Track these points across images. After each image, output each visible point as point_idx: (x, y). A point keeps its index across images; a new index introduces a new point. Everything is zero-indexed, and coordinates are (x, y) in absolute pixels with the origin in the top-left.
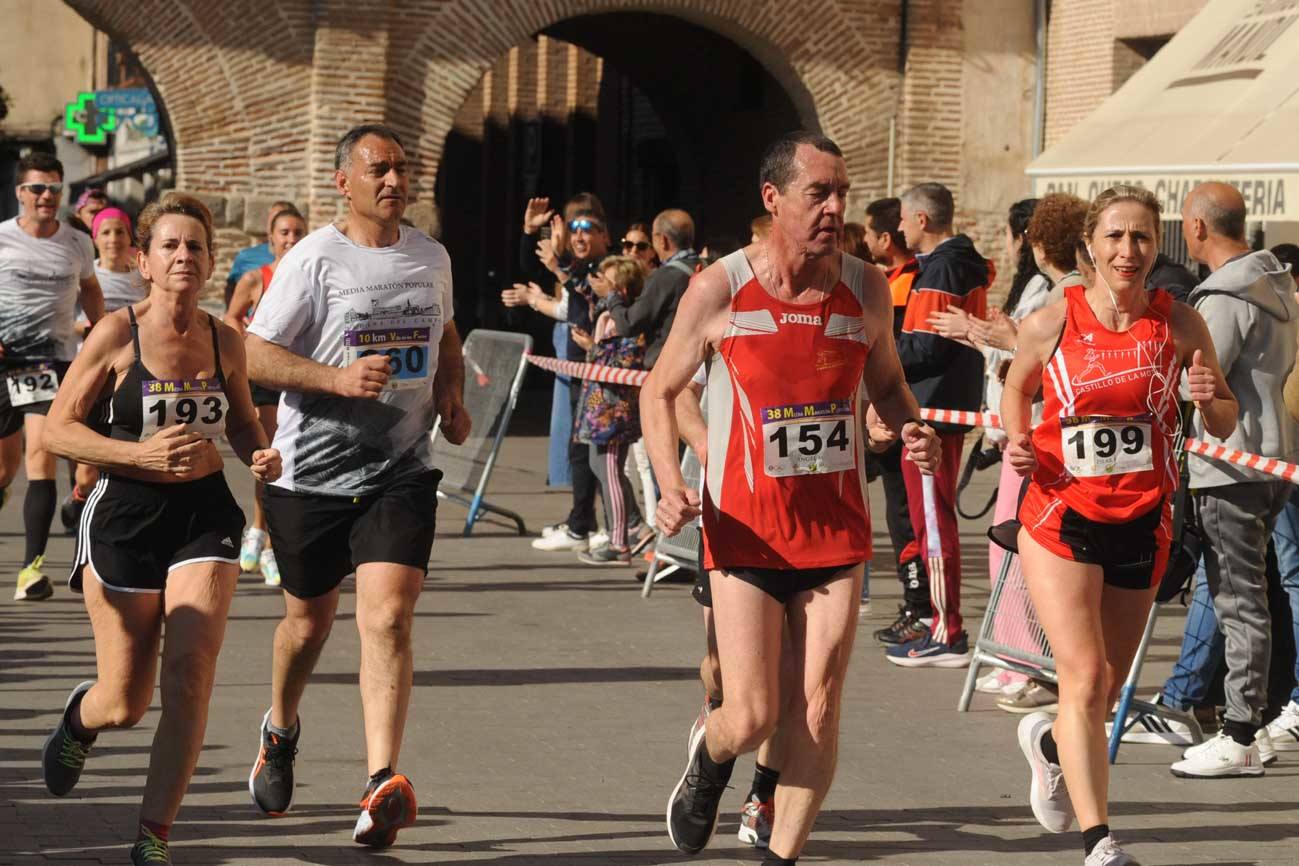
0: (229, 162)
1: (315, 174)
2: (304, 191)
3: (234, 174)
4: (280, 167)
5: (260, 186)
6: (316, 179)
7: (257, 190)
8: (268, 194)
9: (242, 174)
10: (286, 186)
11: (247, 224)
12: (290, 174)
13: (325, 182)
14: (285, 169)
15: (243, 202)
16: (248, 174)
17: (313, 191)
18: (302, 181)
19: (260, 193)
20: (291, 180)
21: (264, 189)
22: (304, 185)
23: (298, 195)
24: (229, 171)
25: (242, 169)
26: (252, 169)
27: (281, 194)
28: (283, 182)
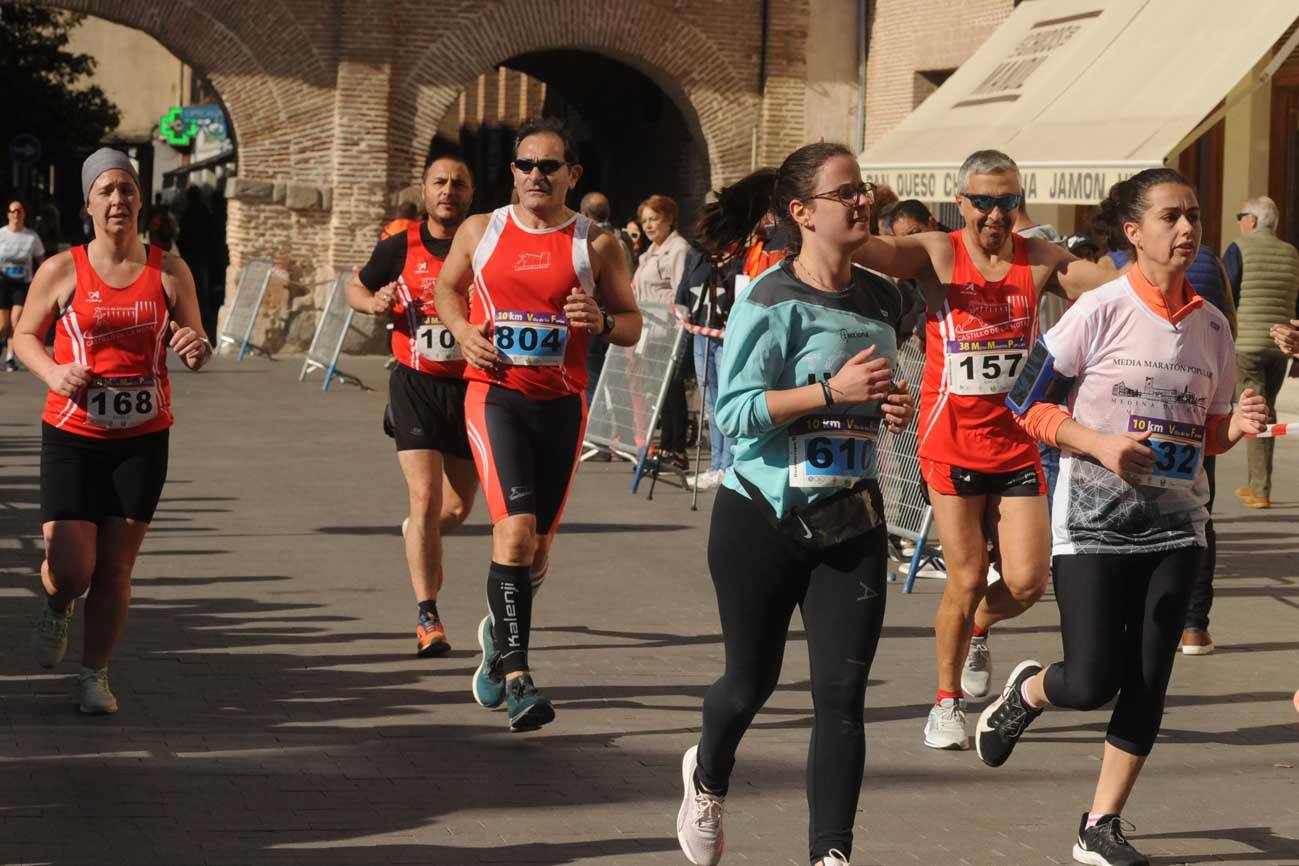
0: (276, 158)
1: (337, 166)
2: (330, 179)
3: (280, 167)
4: (313, 161)
5: (298, 175)
6: (339, 170)
7: (295, 178)
8: (302, 180)
9: (285, 166)
10: (317, 175)
11: (289, 202)
12: (320, 167)
13: (345, 172)
14: (316, 163)
15: (285, 186)
16: (289, 166)
17: (336, 179)
18: (328, 171)
19: (298, 180)
20: (320, 171)
21: (301, 177)
22: (329, 174)
23: (325, 182)
24: (276, 164)
25: (285, 163)
26: (292, 163)
27: (313, 181)
28: (314, 172)
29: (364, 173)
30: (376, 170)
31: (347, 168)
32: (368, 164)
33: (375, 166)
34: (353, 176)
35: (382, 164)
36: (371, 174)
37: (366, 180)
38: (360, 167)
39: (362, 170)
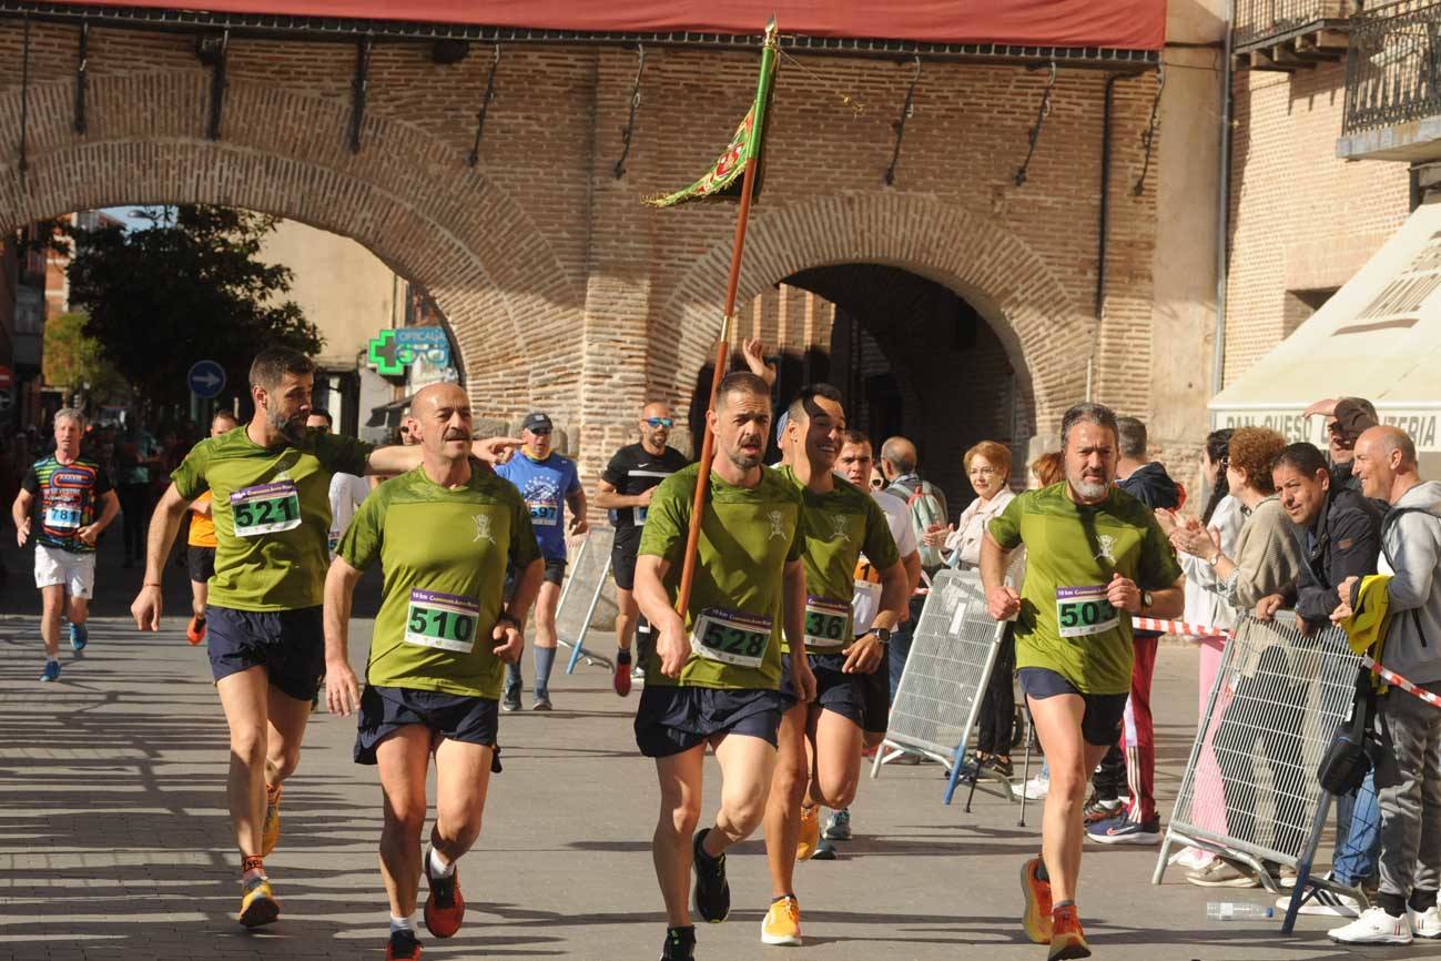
0: (511, 392)
1: (585, 403)
2: (576, 417)
3: (516, 403)
4: (555, 396)
6: (586, 407)
9: (523, 402)
10: (560, 413)
12: (564, 402)
13: (594, 410)
14: (560, 398)
16: (528, 403)
17: (583, 418)
18: (574, 409)
20: (565, 408)
22: (576, 412)
23: (570, 421)
24: (511, 400)
25: (522, 398)
26: (531, 398)
28: (557, 409)
29: (617, 411)
30: (631, 408)
31: (597, 404)
32: (622, 400)
33: (629, 403)
34: (603, 414)
35: (639, 400)
36: (624, 412)
37: (620, 419)
38: (612, 404)
39: (615, 408)
